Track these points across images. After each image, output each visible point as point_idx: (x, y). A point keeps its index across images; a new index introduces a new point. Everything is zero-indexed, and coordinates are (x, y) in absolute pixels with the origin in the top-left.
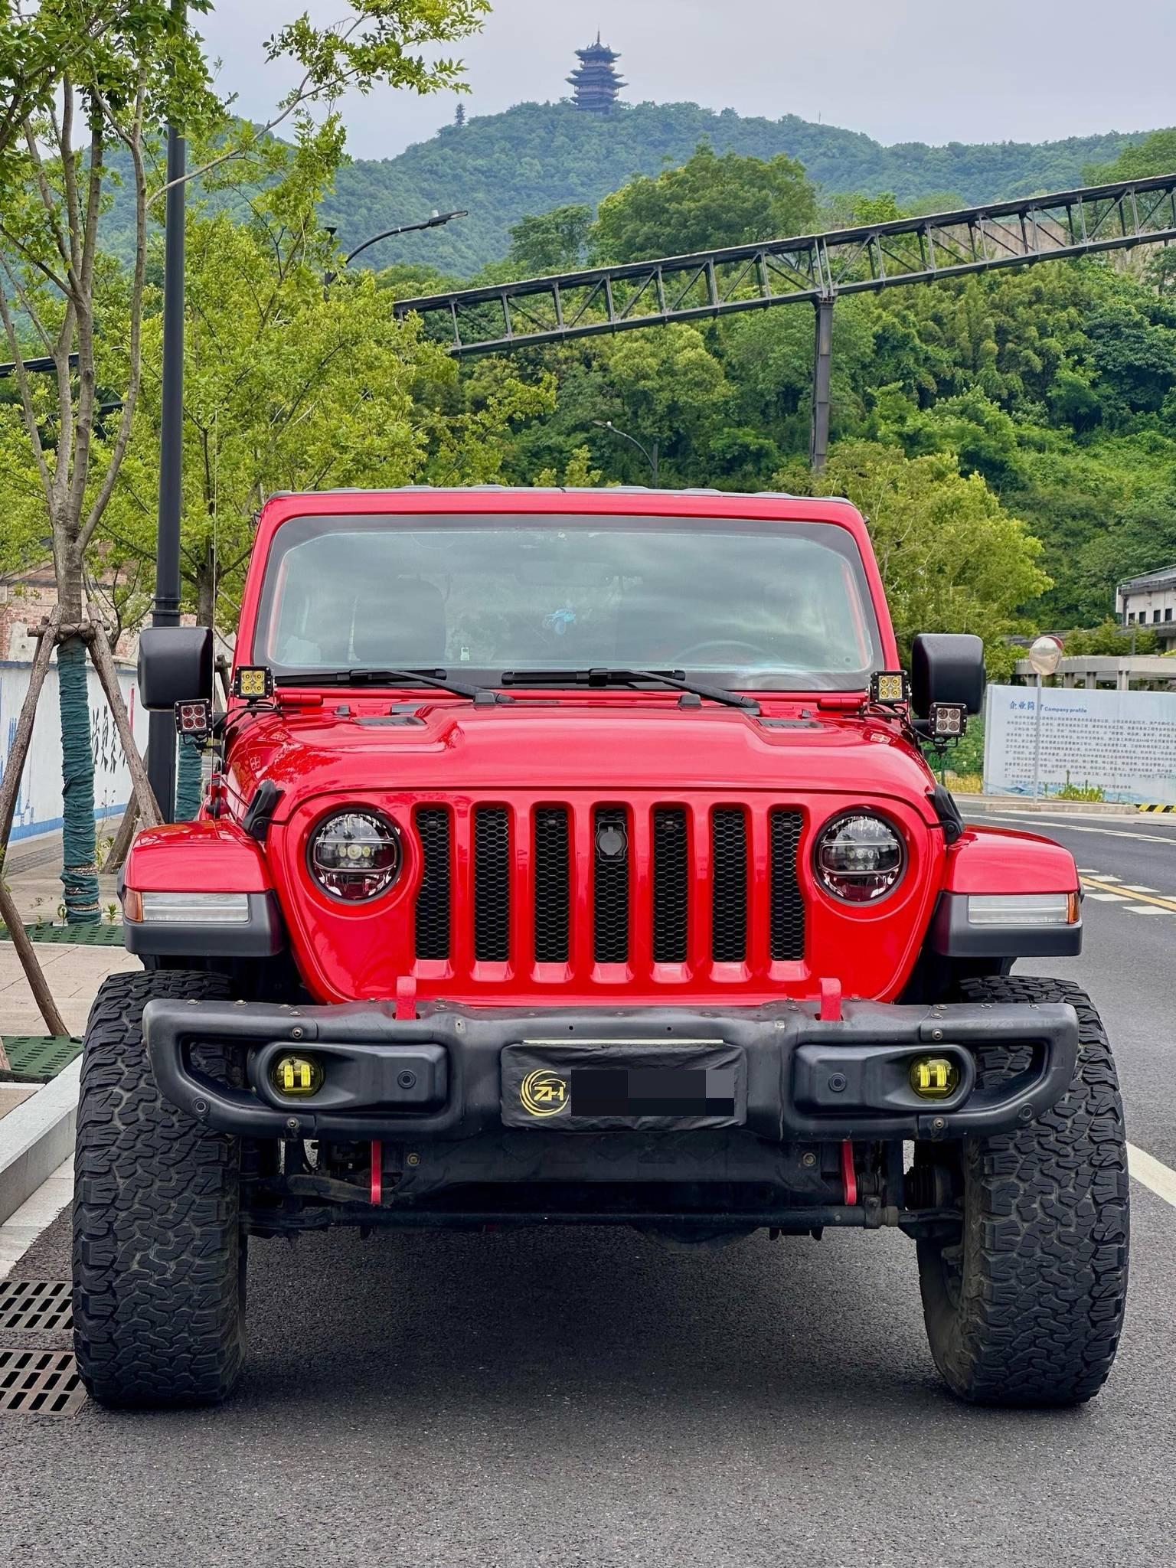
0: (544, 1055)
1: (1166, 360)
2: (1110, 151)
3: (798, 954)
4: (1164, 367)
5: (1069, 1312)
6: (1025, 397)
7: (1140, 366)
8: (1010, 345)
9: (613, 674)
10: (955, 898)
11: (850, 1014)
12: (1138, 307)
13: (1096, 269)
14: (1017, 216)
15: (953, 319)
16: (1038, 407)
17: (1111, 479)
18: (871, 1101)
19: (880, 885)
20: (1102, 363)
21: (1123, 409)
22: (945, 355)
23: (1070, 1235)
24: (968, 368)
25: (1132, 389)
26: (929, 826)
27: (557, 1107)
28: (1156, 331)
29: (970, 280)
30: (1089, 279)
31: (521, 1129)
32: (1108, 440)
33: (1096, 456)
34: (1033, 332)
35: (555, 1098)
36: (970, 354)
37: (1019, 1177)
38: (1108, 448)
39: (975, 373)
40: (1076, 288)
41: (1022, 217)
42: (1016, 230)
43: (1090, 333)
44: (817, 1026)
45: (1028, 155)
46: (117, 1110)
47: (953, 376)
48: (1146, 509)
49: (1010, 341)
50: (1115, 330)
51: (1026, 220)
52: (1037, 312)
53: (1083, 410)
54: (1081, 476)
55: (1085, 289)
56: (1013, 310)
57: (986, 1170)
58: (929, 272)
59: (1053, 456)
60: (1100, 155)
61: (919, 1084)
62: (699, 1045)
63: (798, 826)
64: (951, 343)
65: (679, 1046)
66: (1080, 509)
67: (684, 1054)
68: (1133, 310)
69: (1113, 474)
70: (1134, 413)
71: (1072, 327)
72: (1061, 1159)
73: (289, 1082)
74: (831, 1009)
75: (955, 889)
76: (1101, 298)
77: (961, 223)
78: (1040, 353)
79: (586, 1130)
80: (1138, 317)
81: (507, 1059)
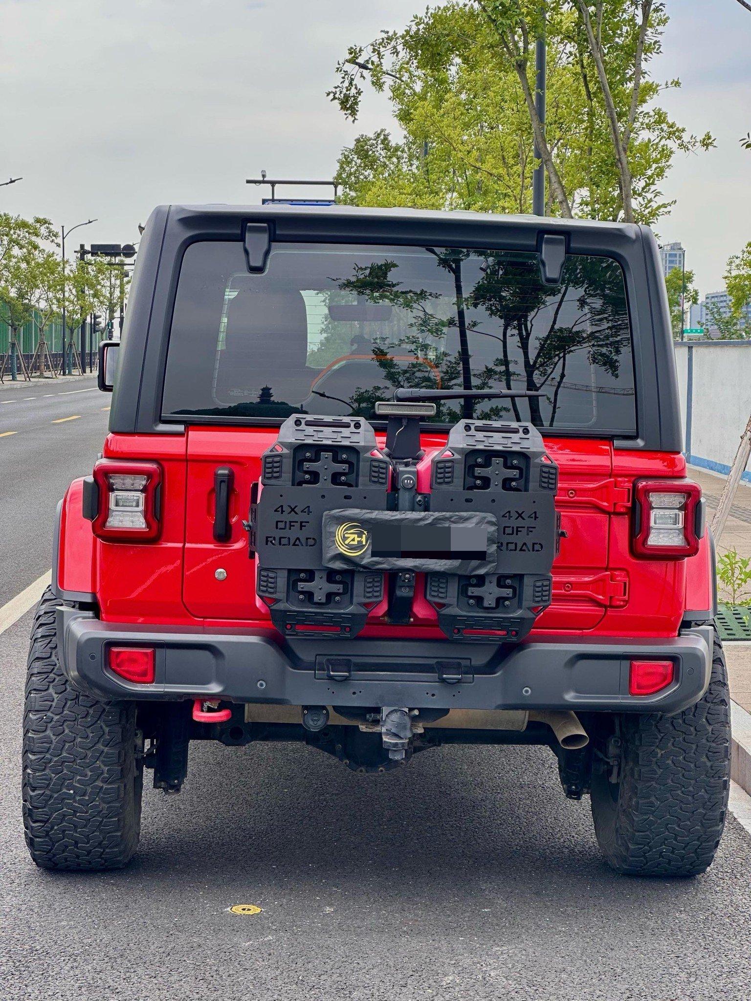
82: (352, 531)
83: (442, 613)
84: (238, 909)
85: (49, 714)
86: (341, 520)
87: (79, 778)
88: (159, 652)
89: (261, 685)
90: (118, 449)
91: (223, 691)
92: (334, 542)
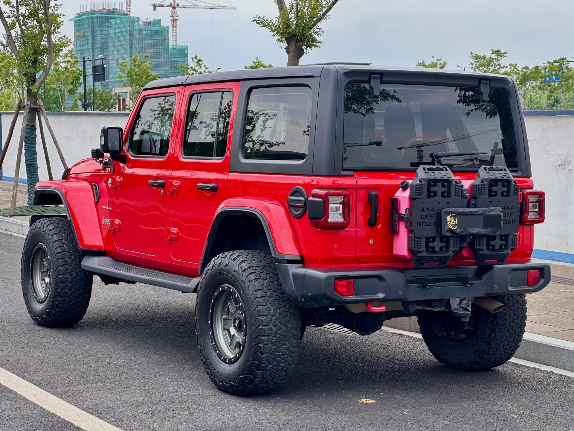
82: (452, 218)
83: (480, 253)
84: (364, 401)
85: (270, 316)
86: (448, 213)
87: (284, 347)
88: (357, 281)
89: (400, 292)
90: (323, 184)
91: (385, 296)
92: (447, 223)
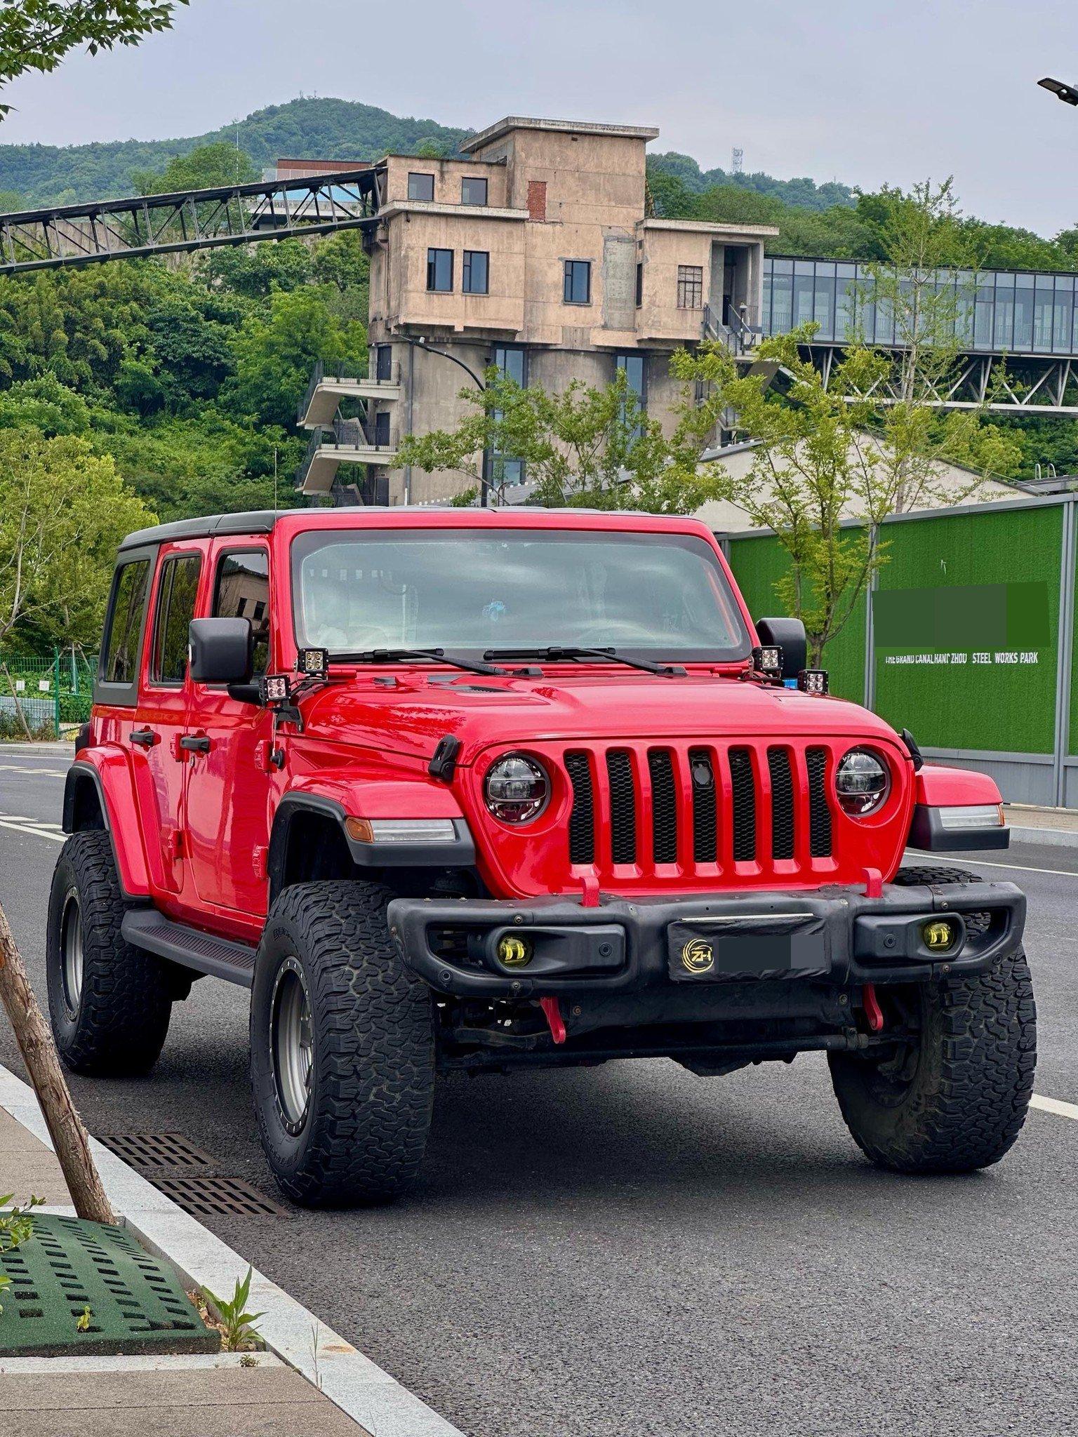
0: (696, 928)
1: (220, 353)
2: (131, 157)
3: (827, 852)
4: (218, 359)
5: (1001, 1101)
6: (94, 382)
7: (198, 358)
8: (78, 335)
9: (565, 651)
10: (931, 809)
11: (886, 894)
12: (193, 304)
13: (152, 268)
14: (88, 218)
15: (26, 308)
16: (107, 392)
17: (175, 459)
18: (911, 955)
19: (868, 801)
20: (163, 354)
21: (183, 395)
22: (18, 342)
23: (1005, 1046)
24: (41, 354)
25: (191, 378)
26: (906, 759)
27: (707, 966)
28: (210, 326)
29: (41, 275)
30: (147, 277)
31: (682, 982)
32: (170, 423)
33: (160, 437)
34: (99, 323)
35: (706, 959)
36: (42, 341)
37: (970, 1007)
38: (170, 430)
39: (47, 359)
40: (136, 285)
41: (92, 218)
42: (86, 230)
43: (151, 326)
44: (869, 902)
45: (55, 157)
46: (351, 983)
47: (26, 361)
48: (209, 485)
49: (79, 331)
50: (173, 324)
51: (95, 221)
52: (102, 305)
53: (147, 396)
54: (148, 455)
55: (144, 285)
56: (80, 302)
57: (947, 1003)
58: (9, 265)
59: (122, 437)
60: (121, 161)
61: (929, 941)
62: (799, 918)
63: (822, 761)
64: (24, 330)
65: (787, 918)
66: (149, 485)
67: (789, 924)
68: (189, 307)
69: (176, 454)
70: (194, 399)
71: (135, 319)
72: (997, 993)
73: (510, 955)
74: (874, 890)
75: (929, 803)
76: (158, 294)
77: (36, 221)
78: (107, 343)
79: (728, 981)
80: (194, 313)
81: (671, 932)
